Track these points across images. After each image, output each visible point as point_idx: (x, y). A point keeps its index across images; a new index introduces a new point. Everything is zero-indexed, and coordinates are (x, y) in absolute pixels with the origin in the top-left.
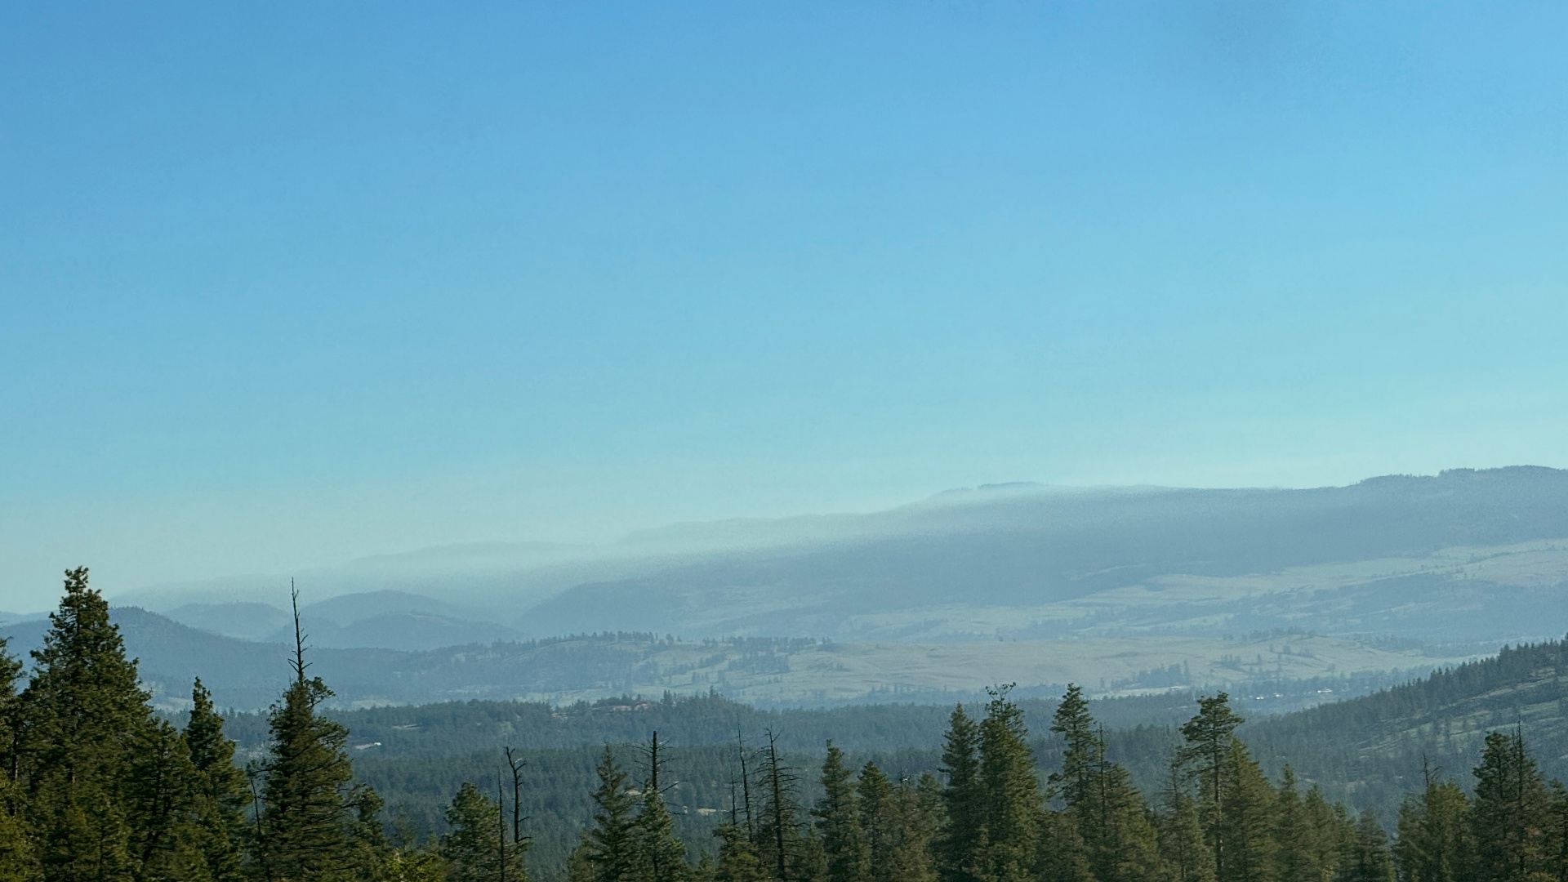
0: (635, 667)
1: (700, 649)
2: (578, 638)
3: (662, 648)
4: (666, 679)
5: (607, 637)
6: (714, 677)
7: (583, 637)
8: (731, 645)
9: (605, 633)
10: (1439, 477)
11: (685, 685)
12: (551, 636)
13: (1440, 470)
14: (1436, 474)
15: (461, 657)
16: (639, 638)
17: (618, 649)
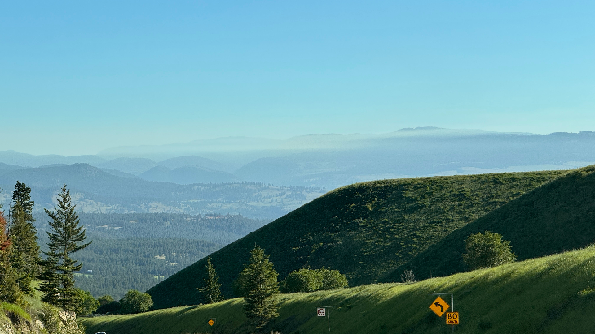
0: (254, 195)
1: (278, 190)
2: (237, 183)
3: (266, 188)
4: (263, 200)
5: (247, 183)
6: (279, 200)
7: (239, 183)
8: (289, 189)
9: (246, 182)
10: (578, 134)
11: (269, 203)
12: (228, 182)
13: (579, 131)
14: (578, 132)
15: (196, 188)
16: (258, 184)
17: (249, 188)
